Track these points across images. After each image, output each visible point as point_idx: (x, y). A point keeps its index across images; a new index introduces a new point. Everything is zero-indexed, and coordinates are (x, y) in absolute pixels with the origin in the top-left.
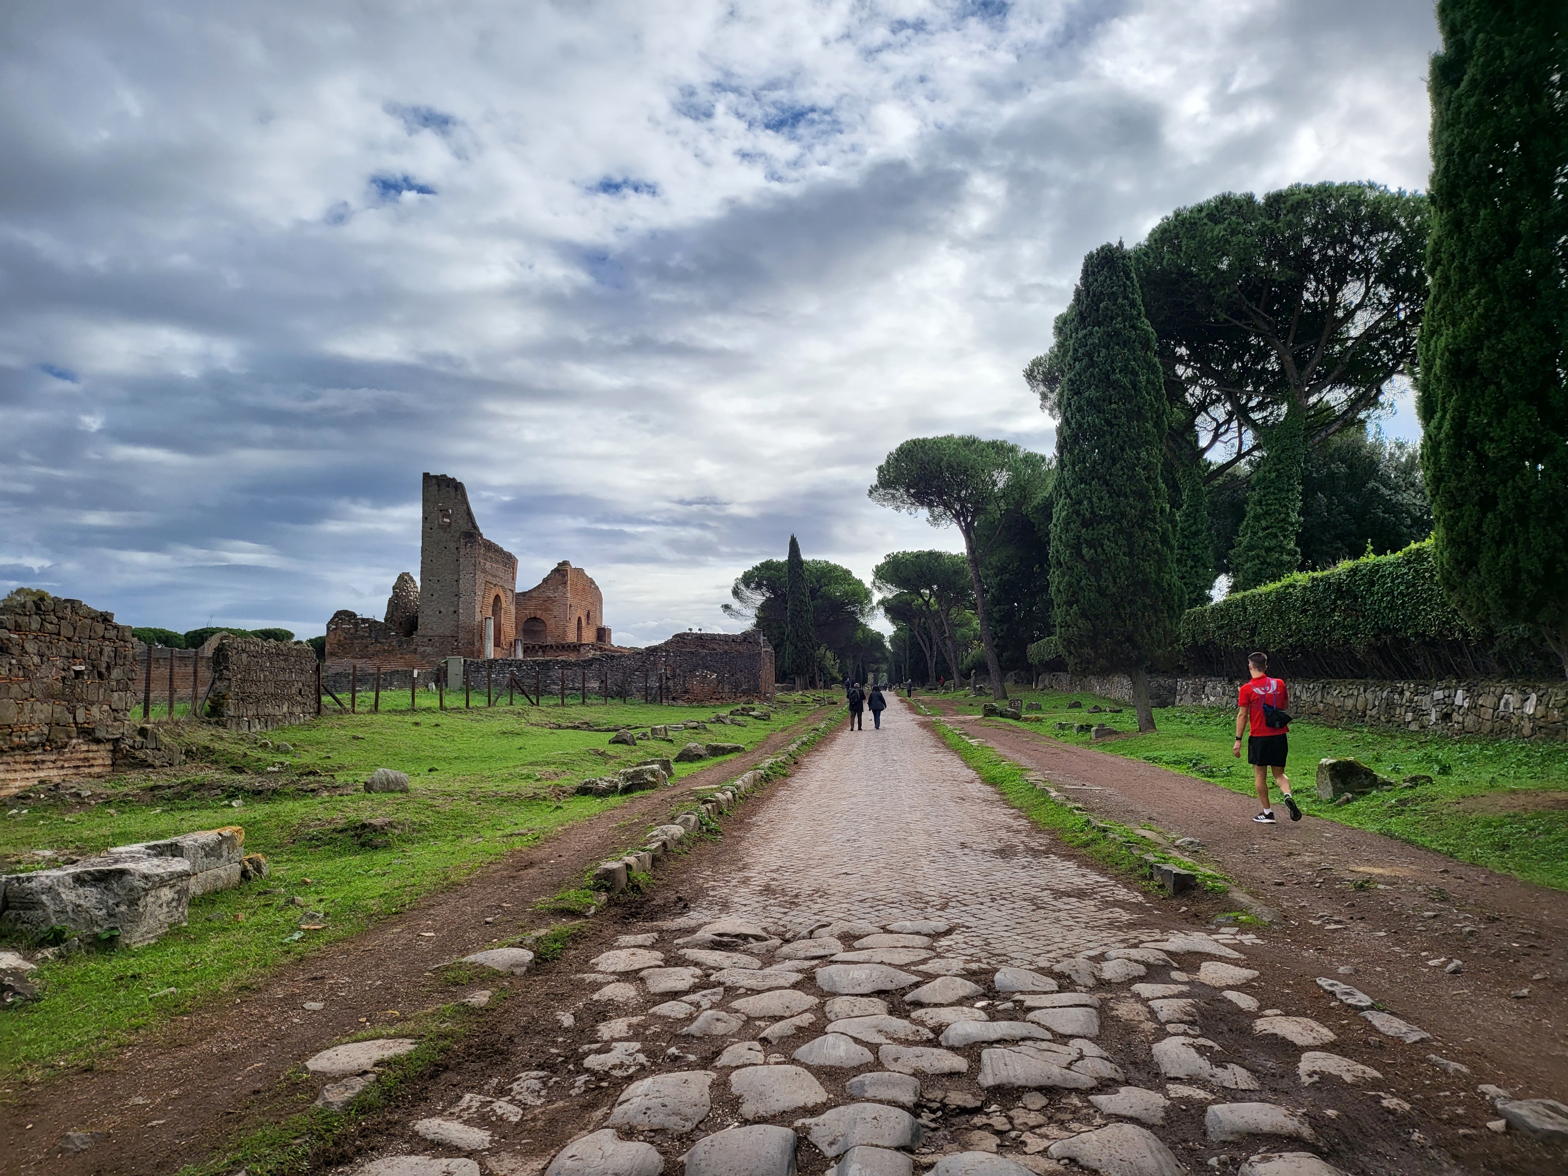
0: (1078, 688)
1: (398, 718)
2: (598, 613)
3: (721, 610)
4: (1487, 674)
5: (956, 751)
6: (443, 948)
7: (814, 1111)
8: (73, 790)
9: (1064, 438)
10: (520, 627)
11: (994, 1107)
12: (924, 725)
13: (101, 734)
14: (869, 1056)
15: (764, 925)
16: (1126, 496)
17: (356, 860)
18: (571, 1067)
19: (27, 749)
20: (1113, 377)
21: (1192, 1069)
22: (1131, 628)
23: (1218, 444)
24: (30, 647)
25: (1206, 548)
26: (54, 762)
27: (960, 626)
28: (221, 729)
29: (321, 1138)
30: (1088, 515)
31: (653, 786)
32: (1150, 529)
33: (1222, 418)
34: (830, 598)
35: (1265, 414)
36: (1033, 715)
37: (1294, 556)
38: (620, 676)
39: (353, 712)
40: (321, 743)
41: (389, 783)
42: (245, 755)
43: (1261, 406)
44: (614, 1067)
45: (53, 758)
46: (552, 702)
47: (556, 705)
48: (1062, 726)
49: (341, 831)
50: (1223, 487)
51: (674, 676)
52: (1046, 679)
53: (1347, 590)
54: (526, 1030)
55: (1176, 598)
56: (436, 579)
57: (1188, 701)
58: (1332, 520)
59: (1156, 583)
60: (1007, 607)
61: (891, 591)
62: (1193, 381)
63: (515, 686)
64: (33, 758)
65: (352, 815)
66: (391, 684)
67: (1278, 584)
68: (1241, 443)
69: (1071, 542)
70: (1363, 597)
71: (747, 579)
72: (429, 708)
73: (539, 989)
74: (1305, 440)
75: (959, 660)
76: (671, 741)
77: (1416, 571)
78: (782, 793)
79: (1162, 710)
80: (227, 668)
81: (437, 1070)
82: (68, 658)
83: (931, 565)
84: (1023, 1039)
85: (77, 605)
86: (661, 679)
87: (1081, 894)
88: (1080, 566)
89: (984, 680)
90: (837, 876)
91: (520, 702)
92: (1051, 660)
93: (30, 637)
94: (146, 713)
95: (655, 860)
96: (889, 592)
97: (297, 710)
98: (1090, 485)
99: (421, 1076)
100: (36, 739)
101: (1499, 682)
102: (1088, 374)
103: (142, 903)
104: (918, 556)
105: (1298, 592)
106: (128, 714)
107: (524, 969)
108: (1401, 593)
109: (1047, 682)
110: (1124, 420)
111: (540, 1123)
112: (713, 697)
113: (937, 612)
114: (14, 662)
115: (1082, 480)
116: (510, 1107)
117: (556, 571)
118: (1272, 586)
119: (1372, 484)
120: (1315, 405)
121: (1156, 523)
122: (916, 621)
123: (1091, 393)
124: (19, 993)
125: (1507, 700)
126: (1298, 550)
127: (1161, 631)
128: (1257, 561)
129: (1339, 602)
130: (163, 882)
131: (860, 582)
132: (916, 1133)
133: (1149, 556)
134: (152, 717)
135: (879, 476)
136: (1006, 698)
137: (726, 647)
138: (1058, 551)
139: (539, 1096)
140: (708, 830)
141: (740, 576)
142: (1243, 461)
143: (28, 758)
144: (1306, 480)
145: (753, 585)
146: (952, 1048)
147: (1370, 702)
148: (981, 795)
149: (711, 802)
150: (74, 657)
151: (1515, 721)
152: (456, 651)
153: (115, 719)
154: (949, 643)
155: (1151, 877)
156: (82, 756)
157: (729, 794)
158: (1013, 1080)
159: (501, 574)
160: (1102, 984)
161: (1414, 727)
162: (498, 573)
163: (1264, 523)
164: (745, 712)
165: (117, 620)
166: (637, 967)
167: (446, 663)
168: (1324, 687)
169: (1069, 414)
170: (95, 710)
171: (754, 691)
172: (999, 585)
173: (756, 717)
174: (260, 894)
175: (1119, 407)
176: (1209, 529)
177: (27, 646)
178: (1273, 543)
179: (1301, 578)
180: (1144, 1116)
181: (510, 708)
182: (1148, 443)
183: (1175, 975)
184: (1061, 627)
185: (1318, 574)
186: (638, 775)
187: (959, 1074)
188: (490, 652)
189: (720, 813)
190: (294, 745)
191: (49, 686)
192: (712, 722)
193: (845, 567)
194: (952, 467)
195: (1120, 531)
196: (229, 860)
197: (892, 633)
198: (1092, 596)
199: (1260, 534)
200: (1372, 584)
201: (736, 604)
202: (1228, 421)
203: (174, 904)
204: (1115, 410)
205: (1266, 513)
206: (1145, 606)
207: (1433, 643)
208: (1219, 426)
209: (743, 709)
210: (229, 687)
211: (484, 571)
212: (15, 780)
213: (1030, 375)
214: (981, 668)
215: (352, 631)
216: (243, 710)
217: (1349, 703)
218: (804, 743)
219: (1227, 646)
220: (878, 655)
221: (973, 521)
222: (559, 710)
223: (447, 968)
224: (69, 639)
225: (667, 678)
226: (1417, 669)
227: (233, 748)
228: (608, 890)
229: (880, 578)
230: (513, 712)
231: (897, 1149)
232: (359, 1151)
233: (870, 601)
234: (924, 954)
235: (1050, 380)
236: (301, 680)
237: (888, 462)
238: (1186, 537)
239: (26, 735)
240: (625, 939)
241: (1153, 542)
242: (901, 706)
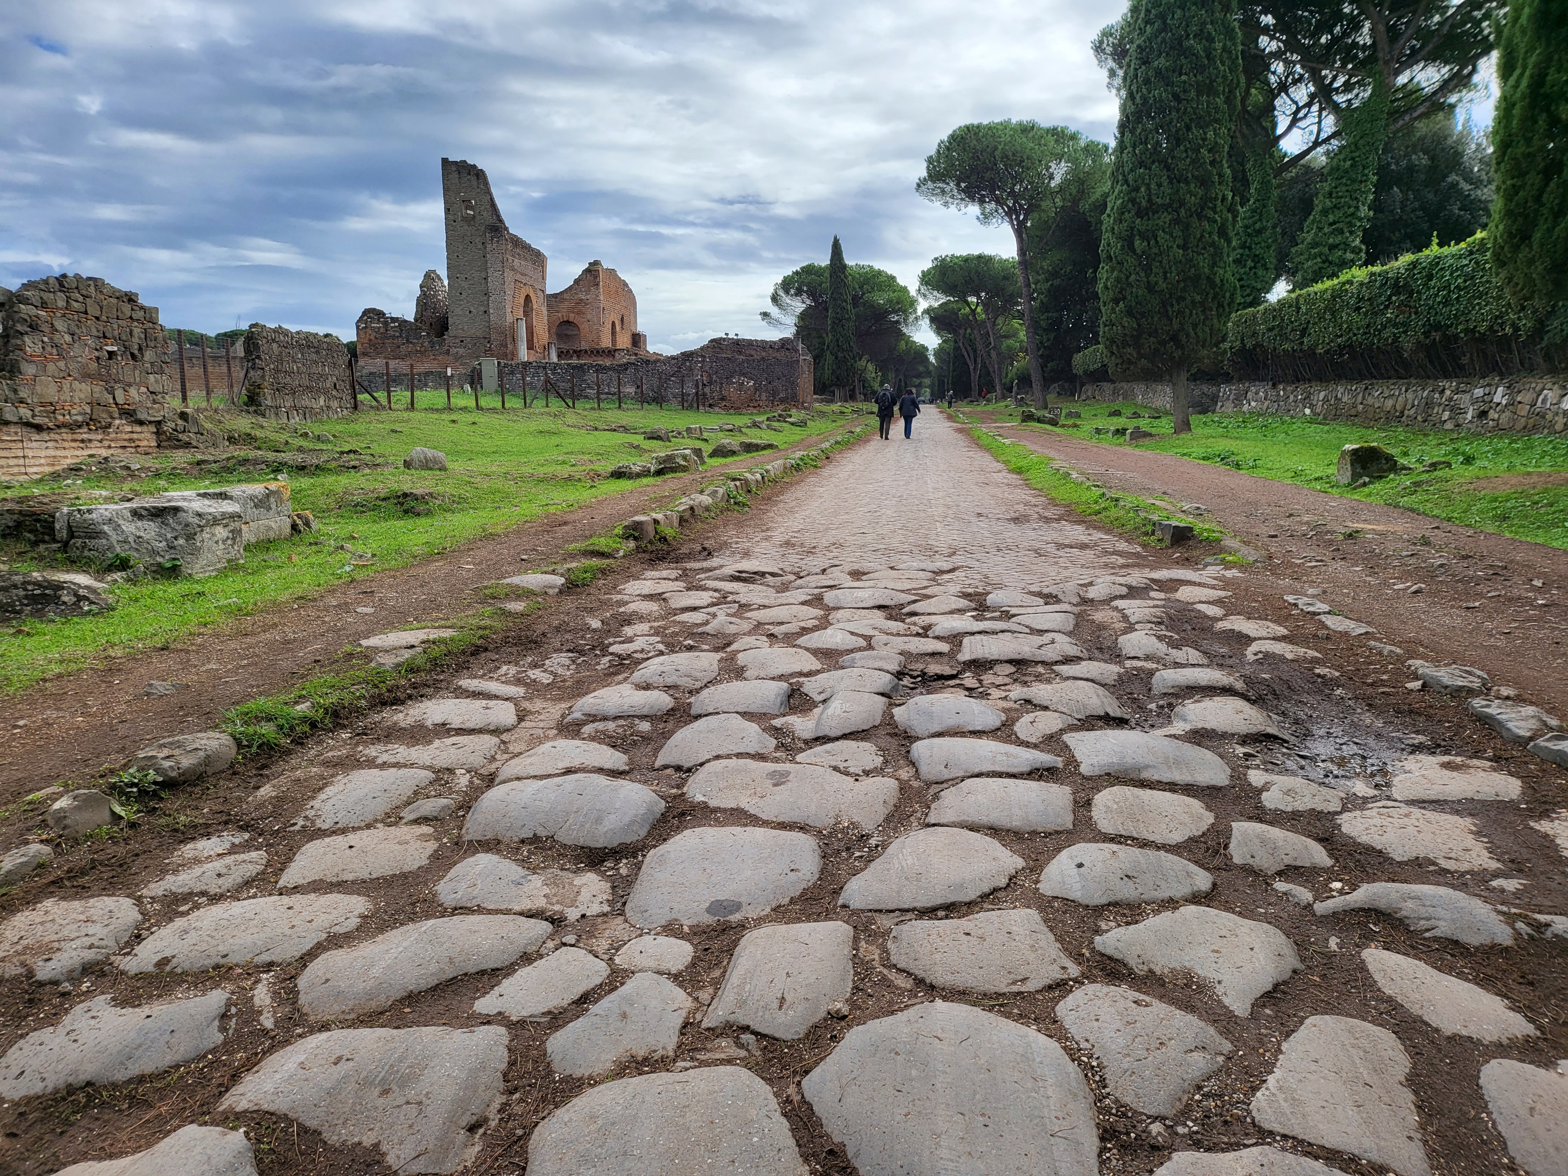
0: (1121, 398)
1: (435, 416)
2: (632, 318)
3: (760, 317)
4: (1530, 369)
5: (988, 449)
6: (481, 576)
7: (809, 674)
8: (123, 464)
9: (1127, 117)
10: (554, 330)
11: (967, 674)
12: (960, 431)
13: (142, 416)
14: (863, 643)
15: (781, 566)
16: (1188, 183)
17: (400, 523)
18: (598, 652)
19: (73, 427)
20: (1186, 44)
21: (1149, 650)
22: (1176, 326)
23: (1295, 130)
24: (60, 325)
25: (1269, 247)
26: (101, 441)
27: (1006, 337)
28: (260, 419)
29: (376, 686)
30: (1144, 204)
31: (685, 469)
32: (1209, 220)
33: (1303, 100)
34: (872, 306)
35: (1350, 96)
36: (1070, 422)
37: (1358, 253)
38: (655, 382)
39: (390, 408)
40: (361, 435)
41: (427, 461)
42: (287, 443)
43: (1348, 87)
44: (636, 652)
45: (100, 437)
46: (588, 406)
47: (593, 409)
48: (1098, 431)
49: (384, 499)
50: (1294, 180)
51: (710, 383)
52: (1089, 389)
53: (1405, 285)
54: (558, 629)
55: (1228, 295)
56: (463, 276)
57: (1229, 408)
58: (1405, 217)
59: (1208, 278)
60: (1055, 315)
61: (937, 300)
62: (1277, 55)
63: (550, 389)
64: (80, 437)
65: (395, 487)
66: (426, 385)
67: (1336, 281)
68: (1319, 131)
69: (1124, 233)
70: (1419, 292)
71: (787, 285)
72: (466, 408)
73: (570, 603)
74: (1387, 125)
75: (1004, 375)
76: (706, 440)
77: (1477, 263)
78: (812, 479)
79: (1202, 416)
80: (258, 357)
81: (477, 651)
82: (99, 338)
83: (980, 270)
84: (1002, 631)
85: (99, 284)
86: (697, 386)
87: (1083, 546)
88: (1131, 260)
89: (1027, 393)
90: (854, 535)
91: (556, 405)
92: (1096, 370)
93: (58, 315)
94: (184, 399)
95: (682, 521)
96: (935, 300)
97: (335, 404)
98: (1150, 169)
99: (463, 652)
100: (80, 418)
101: (1541, 378)
102: (1159, 39)
103: (198, 537)
104: (967, 260)
105: (1354, 289)
106: (167, 397)
107: (557, 590)
108: (1457, 287)
109: (1089, 393)
110: (1193, 94)
111: (567, 684)
112: (750, 404)
113: (984, 322)
114: (46, 339)
115: (1141, 164)
116: (542, 674)
117: (587, 271)
118: (1328, 284)
119: (1453, 178)
120: (1405, 85)
121: (1215, 213)
122: (962, 331)
123: (1161, 62)
124: (94, 603)
125: (1546, 396)
126: (1363, 247)
127: (1207, 330)
128: (1319, 260)
129: (1394, 298)
130: (216, 521)
131: (905, 290)
132: (895, 688)
133: (1204, 248)
134: (191, 403)
135: (928, 167)
136: (1046, 408)
137: (764, 354)
138: (1109, 245)
139: (569, 669)
140: (735, 503)
141: (780, 281)
142: (1320, 150)
143: (75, 436)
144: (1383, 171)
145: (792, 291)
146: (937, 638)
147: (1410, 402)
148: (1005, 481)
149: (739, 480)
150: (105, 337)
151: (1549, 417)
152: (489, 353)
153: (155, 402)
154: (993, 354)
155: (1153, 533)
156: (127, 436)
157: (759, 477)
158: (987, 656)
159: (531, 273)
160: (1084, 601)
161: (1449, 426)
162: (527, 272)
163: (1331, 218)
164: (782, 418)
165: (141, 301)
166: (660, 591)
167: (480, 364)
168: (1366, 388)
169: (1134, 88)
170: (133, 391)
171: (792, 400)
172: (1049, 291)
173: (792, 424)
174: (310, 544)
175: (1189, 79)
176: (1274, 227)
177: (56, 323)
178: (1338, 239)
179: (1360, 273)
180: (1099, 678)
181: (547, 410)
182: (1216, 121)
183: (1153, 594)
184: (1105, 326)
185: (1377, 269)
186: (670, 458)
187: (941, 654)
188: (524, 354)
189: (749, 491)
190: (334, 436)
191: (84, 366)
192: (748, 427)
193: (889, 273)
194: (1007, 157)
195: (1177, 221)
196: (278, 513)
197: (936, 346)
198: (1140, 292)
199: (1326, 230)
200: (1430, 277)
201: (774, 311)
202: (1309, 105)
203: (229, 542)
204: (1185, 82)
205: (1335, 206)
206: (1193, 302)
207: (1483, 338)
208: (1299, 109)
209: (780, 416)
210: (263, 377)
211: (513, 269)
212: (66, 457)
213: (1098, 48)
214: (1025, 381)
215: (382, 330)
216: (279, 401)
217: (1389, 403)
218: (837, 443)
219: (1275, 349)
220: (921, 369)
221: (1026, 219)
222: (596, 414)
223: (486, 587)
224: (97, 318)
225: (704, 385)
226: (1462, 368)
227: (273, 436)
228: (636, 539)
229: (927, 284)
230: (549, 414)
231: (878, 694)
232: (410, 697)
233: (915, 311)
234: (926, 583)
235: (1119, 54)
236: (334, 373)
237: (938, 151)
238: (1249, 235)
239: (69, 413)
240: (649, 574)
241: (1210, 234)
242: (940, 416)
